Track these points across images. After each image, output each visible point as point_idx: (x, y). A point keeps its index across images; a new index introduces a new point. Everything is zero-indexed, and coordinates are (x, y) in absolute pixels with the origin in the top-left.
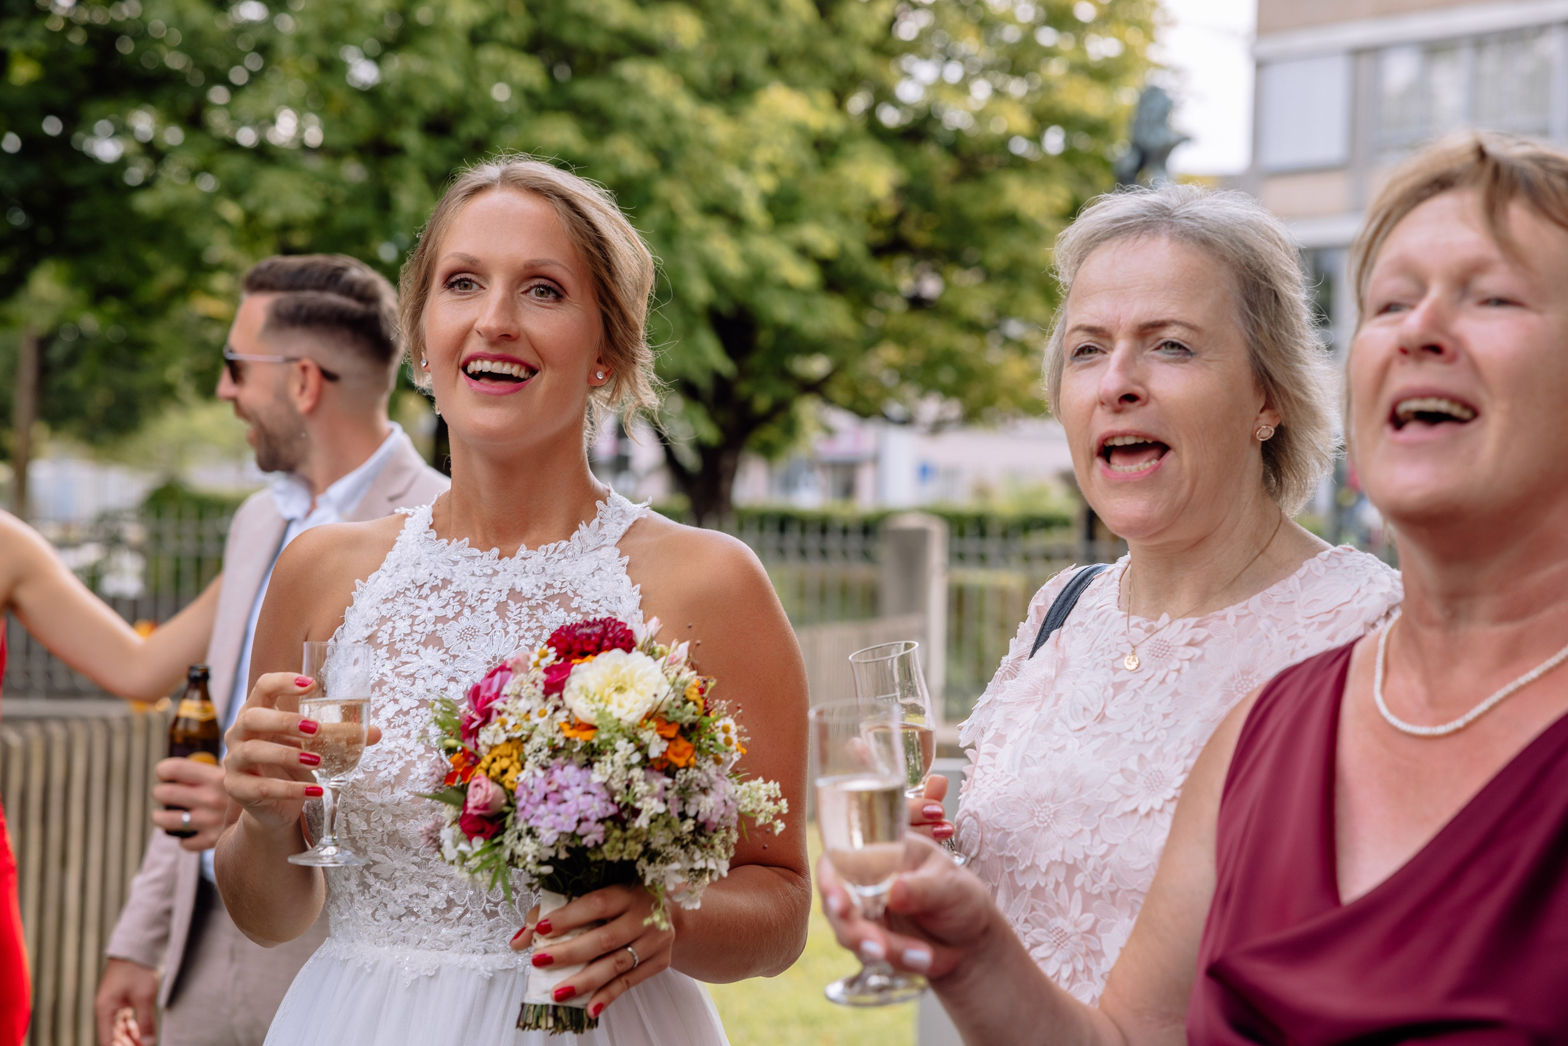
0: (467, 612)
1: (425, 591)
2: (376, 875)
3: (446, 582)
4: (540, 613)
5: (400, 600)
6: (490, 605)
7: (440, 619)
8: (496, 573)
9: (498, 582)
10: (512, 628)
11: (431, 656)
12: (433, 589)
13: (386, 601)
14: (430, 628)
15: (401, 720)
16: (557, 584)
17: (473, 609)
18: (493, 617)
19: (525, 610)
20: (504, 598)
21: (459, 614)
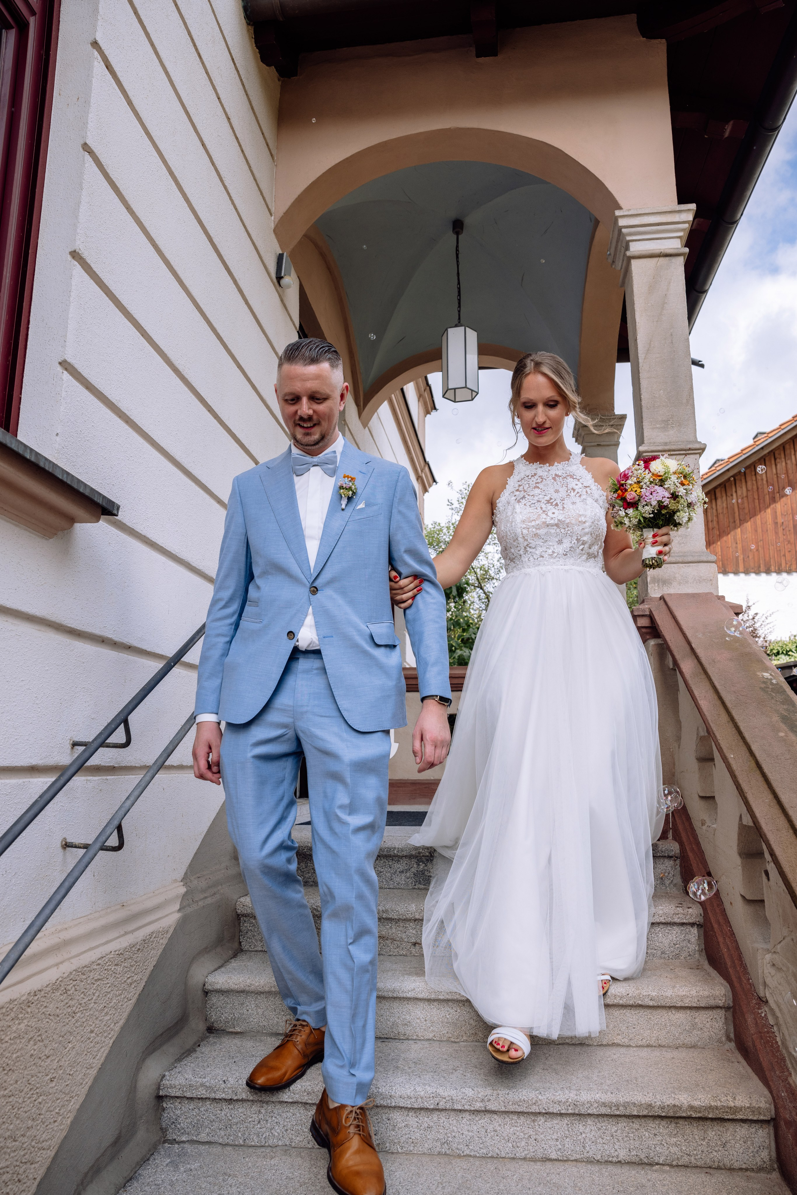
0: (544, 480)
1: (529, 477)
2: (530, 547)
3: (535, 474)
4: (565, 479)
5: (523, 481)
6: (551, 478)
7: (536, 483)
8: (549, 470)
9: (551, 472)
10: (559, 483)
11: (537, 491)
12: (532, 476)
13: (519, 481)
14: (535, 485)
15: (533, 505)
16: (568, 472)
17: (546, 480)
18: (552, 481)
19: (561, 479)
20: (554, 476)
21: (542, 481)
